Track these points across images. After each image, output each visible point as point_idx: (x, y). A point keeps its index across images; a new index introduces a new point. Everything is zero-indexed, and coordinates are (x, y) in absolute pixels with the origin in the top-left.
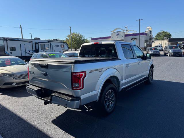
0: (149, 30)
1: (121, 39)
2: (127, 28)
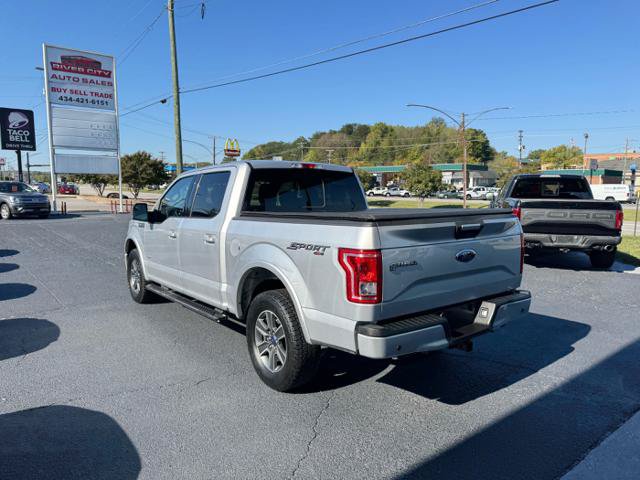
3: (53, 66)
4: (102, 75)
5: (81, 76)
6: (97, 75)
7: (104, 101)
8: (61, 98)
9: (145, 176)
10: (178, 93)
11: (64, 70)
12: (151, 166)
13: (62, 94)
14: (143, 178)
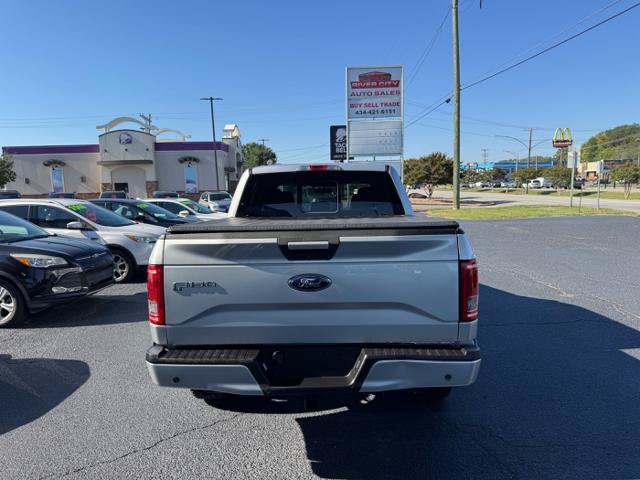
0: (235, 134)
1: (142, 158)
2: (150, 121)
3: (353, 86)
4: (392, 85)
5: (373, 90)
6: (387, 86)
7: (392, 109)
8: (357, 113)
9: (437, 176)
10: (459, 90)
11: (361, 87)
12: (443, 166)
13: (358, 109)
14: (435, 179)
